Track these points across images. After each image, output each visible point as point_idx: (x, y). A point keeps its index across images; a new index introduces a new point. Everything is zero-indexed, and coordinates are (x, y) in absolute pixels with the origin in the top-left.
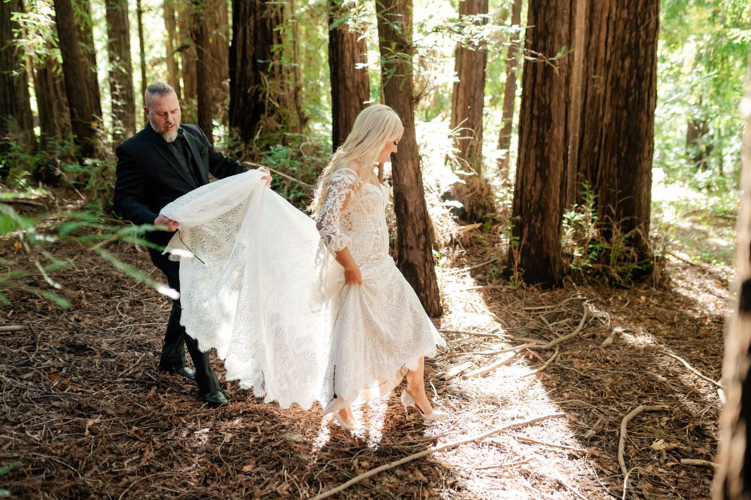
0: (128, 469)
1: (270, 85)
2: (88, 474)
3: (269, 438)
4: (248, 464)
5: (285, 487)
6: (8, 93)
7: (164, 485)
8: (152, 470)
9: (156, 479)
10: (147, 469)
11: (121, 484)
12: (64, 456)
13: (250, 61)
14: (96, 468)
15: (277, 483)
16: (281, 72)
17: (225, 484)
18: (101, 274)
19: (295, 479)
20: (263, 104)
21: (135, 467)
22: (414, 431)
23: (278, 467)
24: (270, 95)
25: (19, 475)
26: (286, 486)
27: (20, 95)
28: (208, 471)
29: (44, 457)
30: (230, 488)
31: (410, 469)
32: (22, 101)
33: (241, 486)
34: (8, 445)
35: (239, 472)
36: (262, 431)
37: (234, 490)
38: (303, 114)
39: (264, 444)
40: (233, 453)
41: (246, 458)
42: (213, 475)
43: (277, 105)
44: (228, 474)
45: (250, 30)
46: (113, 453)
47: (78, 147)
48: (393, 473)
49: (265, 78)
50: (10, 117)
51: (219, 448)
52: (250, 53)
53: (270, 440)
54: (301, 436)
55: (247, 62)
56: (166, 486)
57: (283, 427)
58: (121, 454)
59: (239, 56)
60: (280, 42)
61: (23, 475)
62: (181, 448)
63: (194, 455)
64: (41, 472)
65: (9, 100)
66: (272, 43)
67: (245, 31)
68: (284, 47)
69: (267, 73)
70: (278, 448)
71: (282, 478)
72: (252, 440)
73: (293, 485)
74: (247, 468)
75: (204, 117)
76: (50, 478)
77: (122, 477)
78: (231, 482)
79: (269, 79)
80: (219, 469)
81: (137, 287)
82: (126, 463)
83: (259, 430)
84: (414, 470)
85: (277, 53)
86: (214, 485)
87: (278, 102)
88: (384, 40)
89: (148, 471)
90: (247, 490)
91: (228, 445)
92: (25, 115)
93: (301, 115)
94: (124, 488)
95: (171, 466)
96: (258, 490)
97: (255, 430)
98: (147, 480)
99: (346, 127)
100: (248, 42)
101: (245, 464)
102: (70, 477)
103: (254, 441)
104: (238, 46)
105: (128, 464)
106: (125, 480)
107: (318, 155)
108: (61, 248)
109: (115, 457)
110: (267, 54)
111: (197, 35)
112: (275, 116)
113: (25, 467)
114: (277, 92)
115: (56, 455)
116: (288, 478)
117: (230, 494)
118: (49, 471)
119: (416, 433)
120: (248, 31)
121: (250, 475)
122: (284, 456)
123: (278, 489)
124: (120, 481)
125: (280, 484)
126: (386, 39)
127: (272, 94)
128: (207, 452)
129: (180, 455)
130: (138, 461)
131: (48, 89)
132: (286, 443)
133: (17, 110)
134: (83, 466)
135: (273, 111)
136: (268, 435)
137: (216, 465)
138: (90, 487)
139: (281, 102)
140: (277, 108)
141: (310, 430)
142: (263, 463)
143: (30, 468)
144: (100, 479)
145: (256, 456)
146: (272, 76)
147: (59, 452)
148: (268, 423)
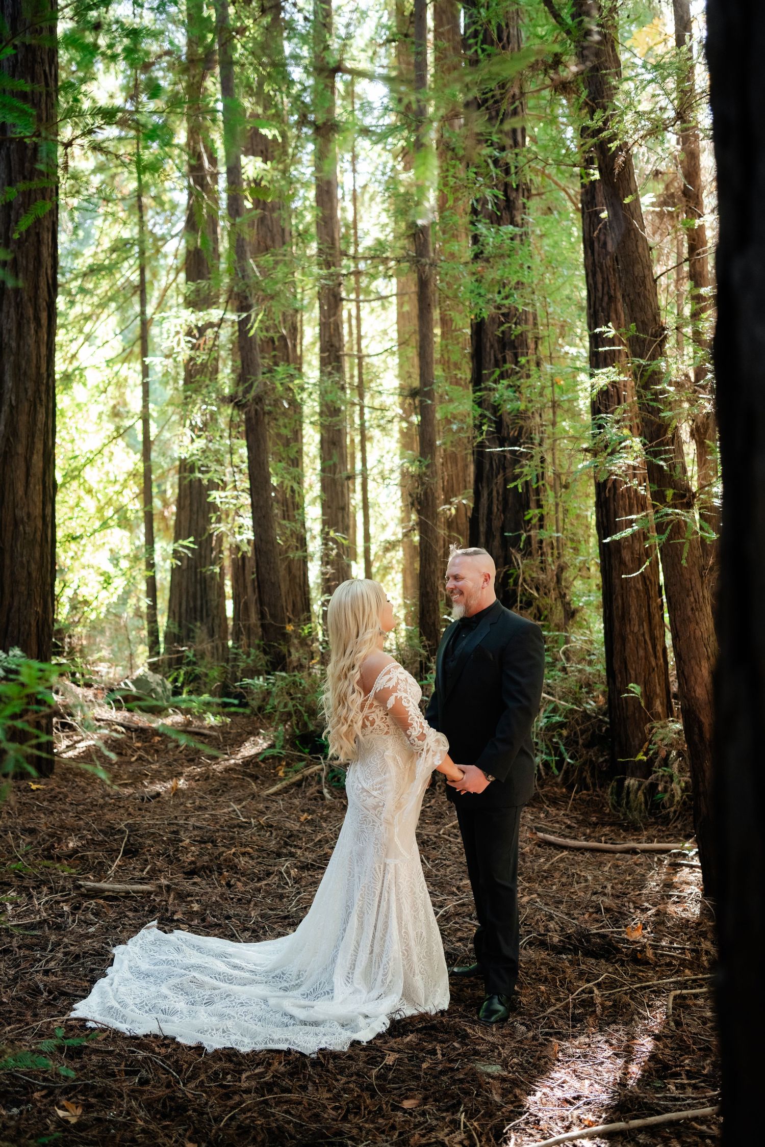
0: (245, 1085)
1: (526, 566)
2: (192, 1085)
3: (452, 1065)
4: (413, 1097)
5: (458, 1139)
6: (199, 596)
7: (287, 1112)
8: (275, 1089)
9: (279, 1103)
10: (269, 1087)
11: (231, 1103)
12: (168, 1057)
13: (498, 535)
14: (203, 1077)
15: (446, 1130)
16: (541, 548)
17: (373, 1122)
18: (271, 826)
19: (475, 1129)
20: (515, 592)
21: (254, 1083)
22: (686, 1082)
23: (454, 1109)
24: (524, 580)
25: (107, 1074)
26: (460, 1136)
27: (213, 595)
28: (352, 1102)
29: (141, 1054)
30: (377, 1129)
31: (662, 1137)
32: (214, 604)
33: (393, 1127)
34: (105, 1035)
35: (396, 1108)
36: (443, 1055)
37: (383, 1132)
38: (569, 604)
39: (442, 1073)
40: (393, 1081)
41: (412, 1090)
42: (359, 1108)
43: (536, 594)
44: (380, 1109)
45: (498, 493)
46: (231, 1061)
47: (268, 657)
48: (633, 1140)
49: (518, 556)
50: (198, 624)
51: (374, 1072)
52: (497, 524)
53: (452, 1069)
54: (499, 1067)
55: (494, 537)
56: (290, 1114)
57: (476, 1053)
58: (240, 1064)
59: (482, 528)
60: (540, 506)
61: (113, 1075)
62: (322, 1065)
63: (339, 1077)
64: (136, 1073)
65: (199, 603)
66: (529, 508)
67: (490, 494)
68: (545, 513)
69: (519, 550)
70: (461, 1081)
71: (455, 1124)
72: (424, 1066)
73: (470, 1137)
74: (407, 1104)
75: (428, 612)
76: (144, 1082)
77: (235, 1093)
78: (381, 1121)
79: (523, 556)
80: (368, 1101)
81: (315, 845)
82: (244, 1076)
83: (439, 1052)
84: (670, 1139)
85: (534, 521)
86: (356, 1120)
87: (538, 590)
88: (656, 488)
89: (270, 1091)
90: (401, 1134)
91: (388, 1068)
92: (217, 621)
93: (566, 605)
94: (233, 1108)
95: (304, 1088)
96: (417, 1136)
97: (433, 1052)
98: (265, 1102)
99: (623, 617)
100: (495, 509)
101: (407, 1098)
102: (168, 1086)
103: (428, 1068)
104: (481, 516)
105: (247, 1078)
106: (237, 1098)
107: (590, 663)
108: (228, 791)
109: (232, 1066)
110: (520, 524)
111: (419, 503)
112: (532, 610)
113: (117, 1065)
114: (534, 575)
115: (159, 1054)
116: (465, 1126)
117: (374, 1135)
118: (144, 1073)
119: (689, 1085)
120: (495, 493)
121: (410, 1114)
122: (467, 1093)
123: (446, 1139)
124: (230, 1098)
125: (452, 1132)
126: (659, 486)
127: (528, 578)
128: (358, 1075)
129: (320, 1076)
130: (261, 1076)
131: (245, 587)
132: (474, 1076)
133: (208, 616)
134: (188, 1073)
135: (529, 604)
136: (452, 1061)
137: (366, 1095)
138: (190, 1101)
139: (542, 589)
140: (536, 599)
141: (515, 1060)
142: (435, 1100)
143: (122, 1067)
144: (205, 1092)
145: (426, 1089)
146: (527, 553)
147: (163, 1051)
148: (456, 1044)
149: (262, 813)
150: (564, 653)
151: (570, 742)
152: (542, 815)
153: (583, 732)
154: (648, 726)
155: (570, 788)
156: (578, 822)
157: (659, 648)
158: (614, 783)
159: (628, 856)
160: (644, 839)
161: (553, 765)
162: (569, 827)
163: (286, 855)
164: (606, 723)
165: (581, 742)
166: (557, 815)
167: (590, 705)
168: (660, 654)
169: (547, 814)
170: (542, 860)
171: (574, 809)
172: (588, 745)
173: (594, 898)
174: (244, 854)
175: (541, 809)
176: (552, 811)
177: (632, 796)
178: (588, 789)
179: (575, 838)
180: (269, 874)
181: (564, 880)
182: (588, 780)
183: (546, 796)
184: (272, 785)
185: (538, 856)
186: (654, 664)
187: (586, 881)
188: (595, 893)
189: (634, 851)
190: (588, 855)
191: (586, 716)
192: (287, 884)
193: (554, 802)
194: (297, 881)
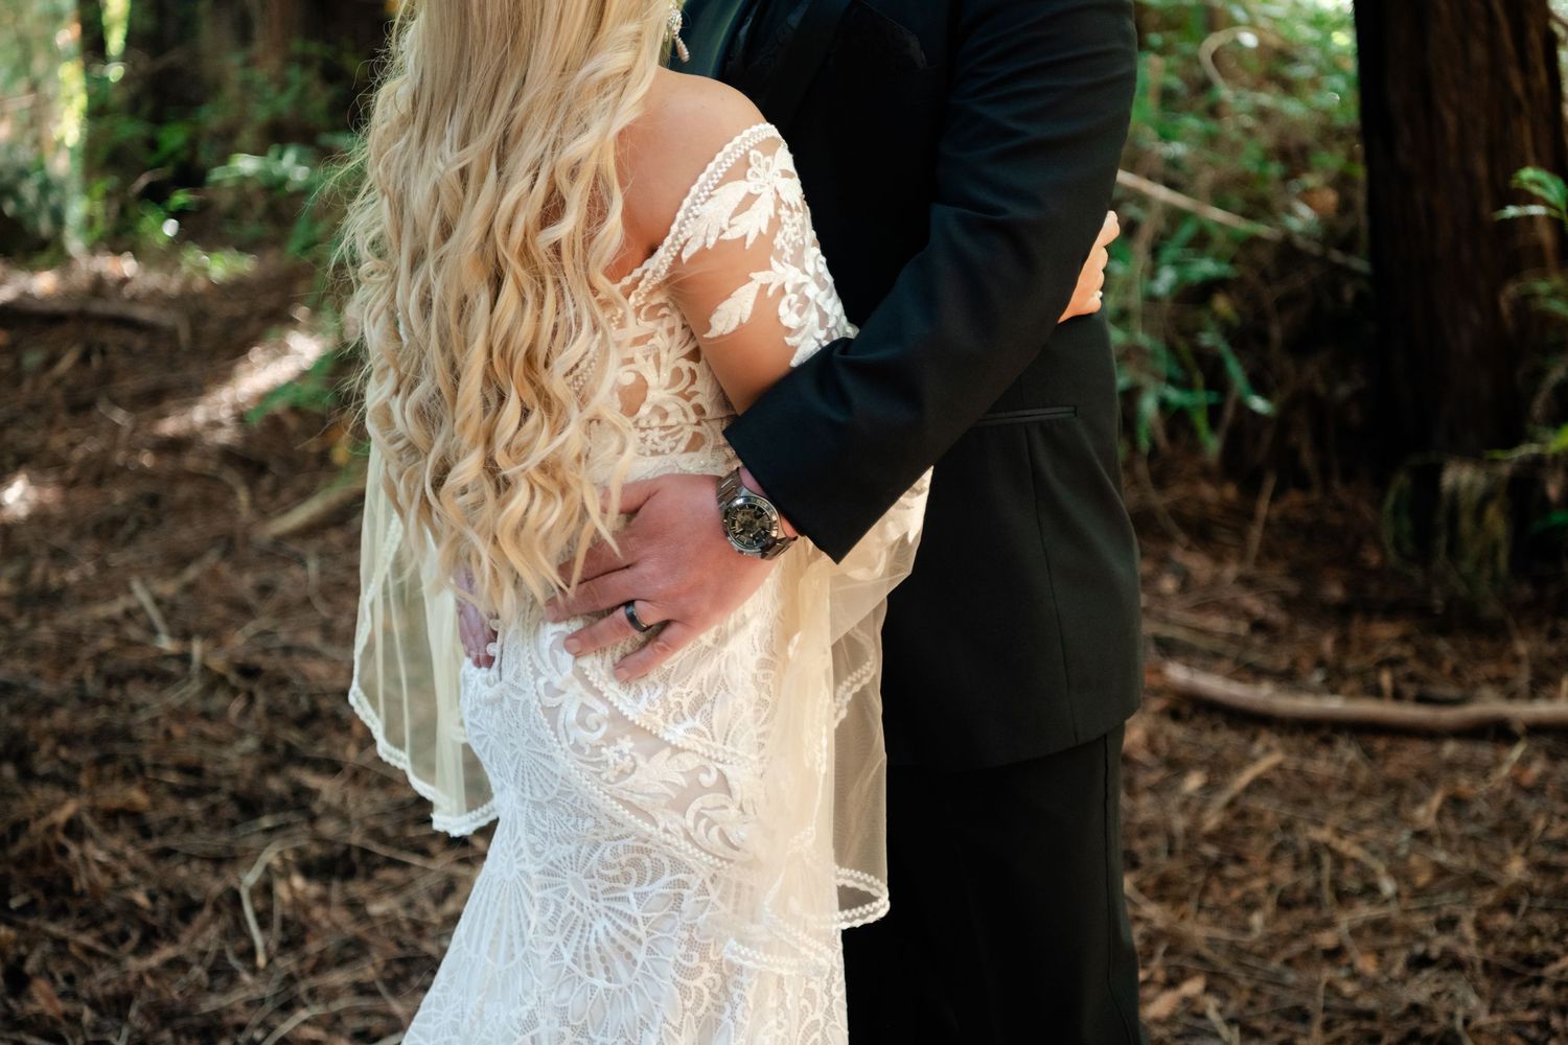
149: (244, 610)
150: (1215, 57)
151: (1243, 338)
152: (1168, 584)
153: (1282, 304)
154: (1511, 290)
155: (1250, 486)
156: (1288, 603)
157: (1534, 36)
158: (1402, 481)
159: (1485, 752)
160: (1523, 677)
161: (1200, 421)
162: (1259, 626)
163: (280, 805)
164: (1353, 274)
165: (1276, 332)
166: (1215, 581)
167: (1302, 218)
168: (1537, 56)
169: (1186, 582)
170: (1193, 782)
171: (1269, 553)
172: (1299, 346)
173: (1420, 990)
174: (111, 818)
175: (1163, 561)
176: (1199, 565)
177: (1466, 524)
178: (1303, 484)
179: (1288, 678)
180: (187, 909)
181: (1284, 875)
182: (1307, 458)
183: (1176, 513)
184: (304, 495)
185: (1177, 767)
186: (1518, 87)
187: (1371, 890)
188: (1419, 963)
189: (1499, 732)
190: (1349, 751)
191: (1288, 251)
192: (249, 954)
193: (1203, 532)
194: (293, 937)
